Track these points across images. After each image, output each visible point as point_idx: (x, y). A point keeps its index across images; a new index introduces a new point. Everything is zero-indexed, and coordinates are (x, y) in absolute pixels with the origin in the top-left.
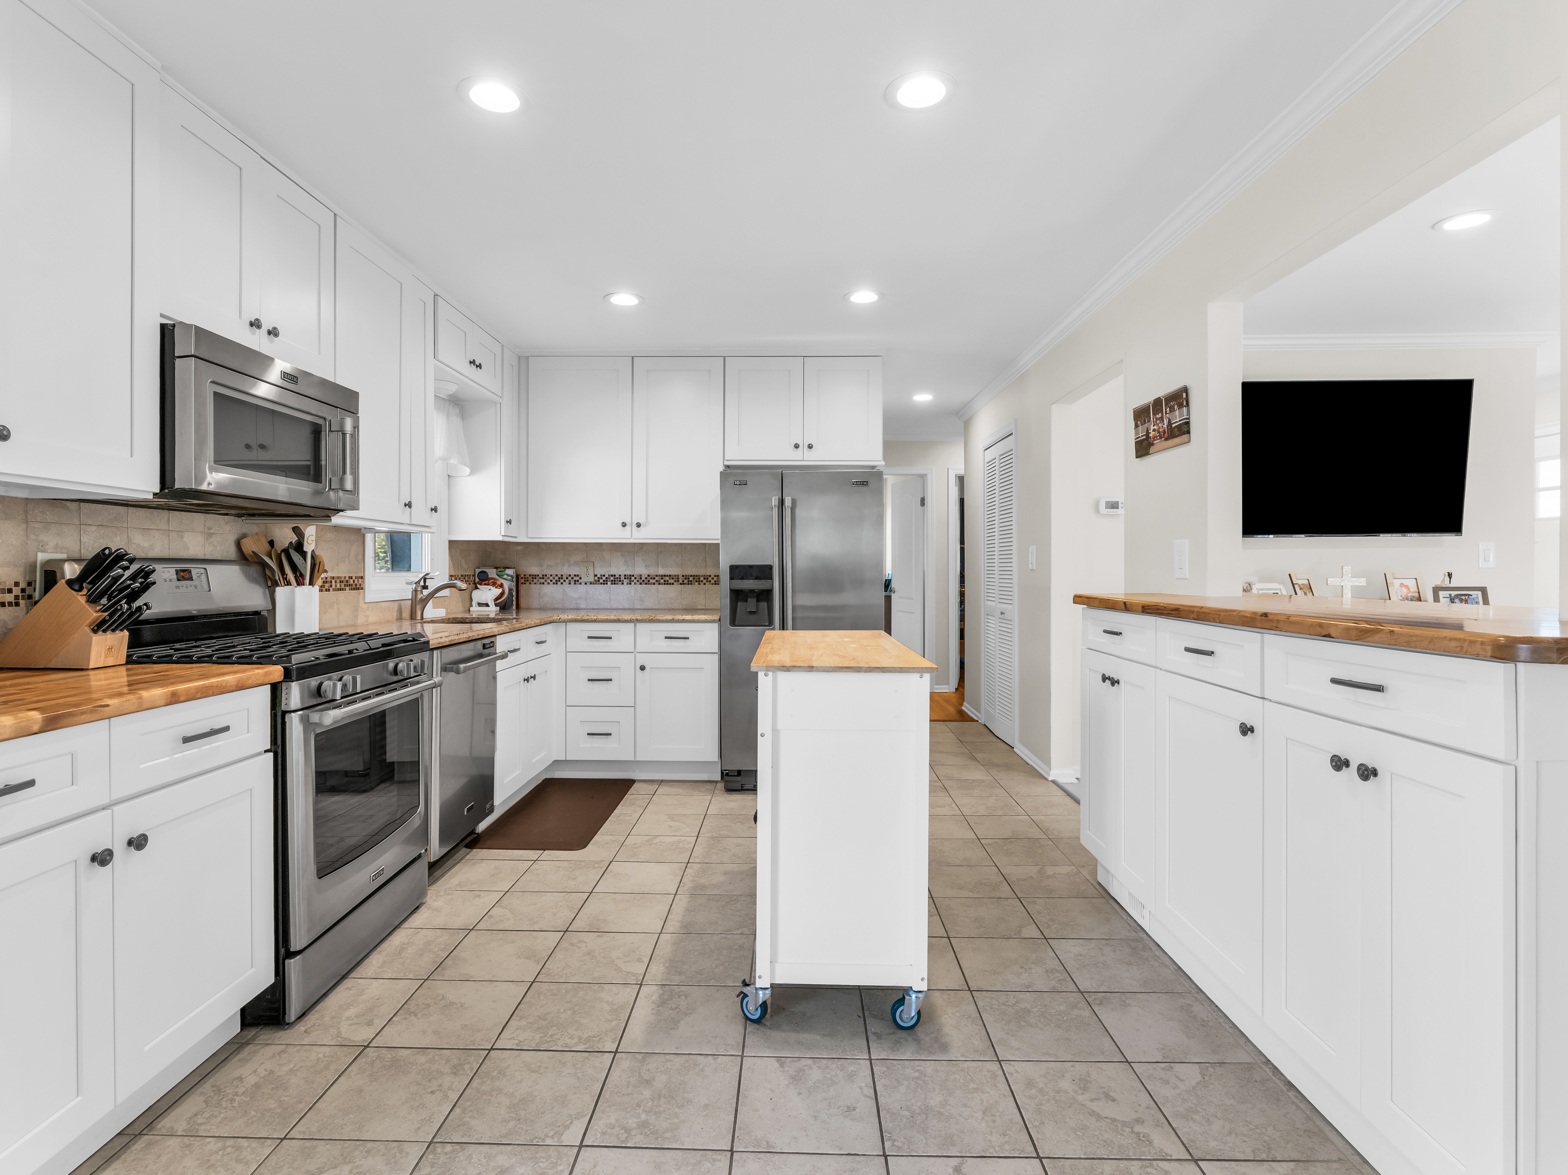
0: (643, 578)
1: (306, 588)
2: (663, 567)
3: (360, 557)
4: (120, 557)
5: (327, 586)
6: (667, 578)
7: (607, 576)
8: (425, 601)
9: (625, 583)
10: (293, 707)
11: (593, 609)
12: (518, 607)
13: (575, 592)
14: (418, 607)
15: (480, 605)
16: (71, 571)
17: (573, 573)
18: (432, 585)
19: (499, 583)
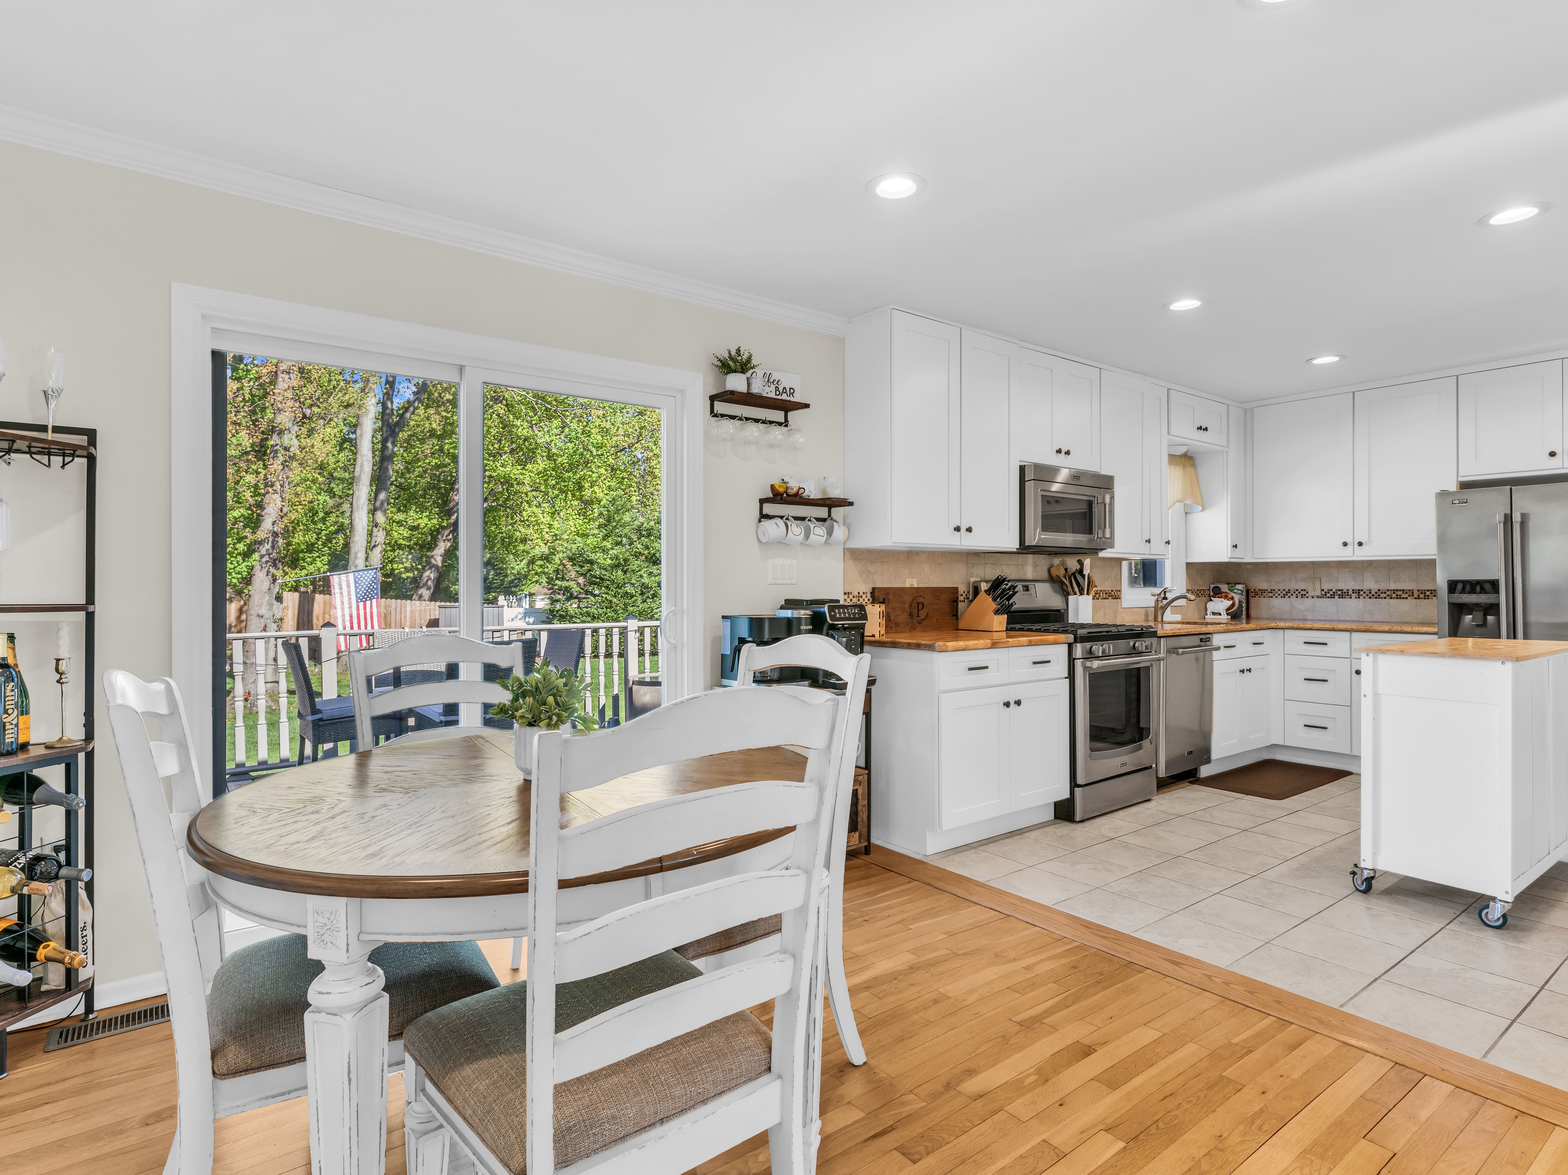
0: (1373, 593)
1: (1085, 597)
2: (1395, 582)
3: (1118, 577)
4: (1004, 580)
5: (1097, 596)
6: (1400, 593)
7: (1334, 590)
8: (1164, 609)
9: (1353, 597)
10: (1078, 657)
11: (1320, 620)
12: (1248, 616)
13: (1302, 605)
14: (1159, 613)
15: (1214, 614)
16: (984, 586)
17: (1300, 588)
18: (1170, 596)
19: (1230, 596)
